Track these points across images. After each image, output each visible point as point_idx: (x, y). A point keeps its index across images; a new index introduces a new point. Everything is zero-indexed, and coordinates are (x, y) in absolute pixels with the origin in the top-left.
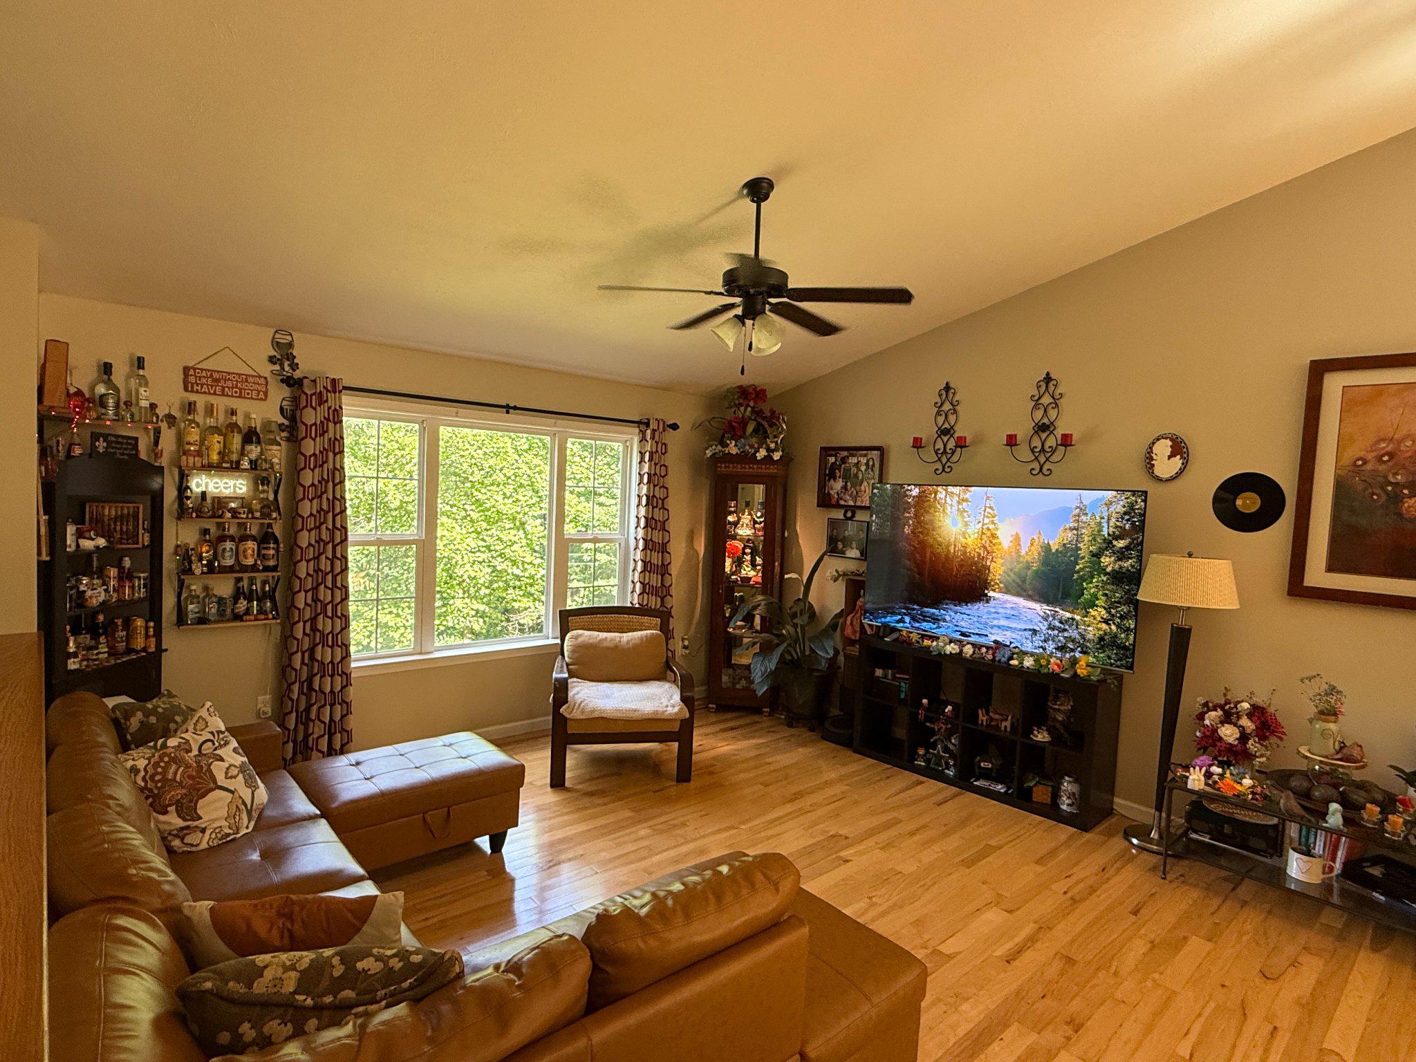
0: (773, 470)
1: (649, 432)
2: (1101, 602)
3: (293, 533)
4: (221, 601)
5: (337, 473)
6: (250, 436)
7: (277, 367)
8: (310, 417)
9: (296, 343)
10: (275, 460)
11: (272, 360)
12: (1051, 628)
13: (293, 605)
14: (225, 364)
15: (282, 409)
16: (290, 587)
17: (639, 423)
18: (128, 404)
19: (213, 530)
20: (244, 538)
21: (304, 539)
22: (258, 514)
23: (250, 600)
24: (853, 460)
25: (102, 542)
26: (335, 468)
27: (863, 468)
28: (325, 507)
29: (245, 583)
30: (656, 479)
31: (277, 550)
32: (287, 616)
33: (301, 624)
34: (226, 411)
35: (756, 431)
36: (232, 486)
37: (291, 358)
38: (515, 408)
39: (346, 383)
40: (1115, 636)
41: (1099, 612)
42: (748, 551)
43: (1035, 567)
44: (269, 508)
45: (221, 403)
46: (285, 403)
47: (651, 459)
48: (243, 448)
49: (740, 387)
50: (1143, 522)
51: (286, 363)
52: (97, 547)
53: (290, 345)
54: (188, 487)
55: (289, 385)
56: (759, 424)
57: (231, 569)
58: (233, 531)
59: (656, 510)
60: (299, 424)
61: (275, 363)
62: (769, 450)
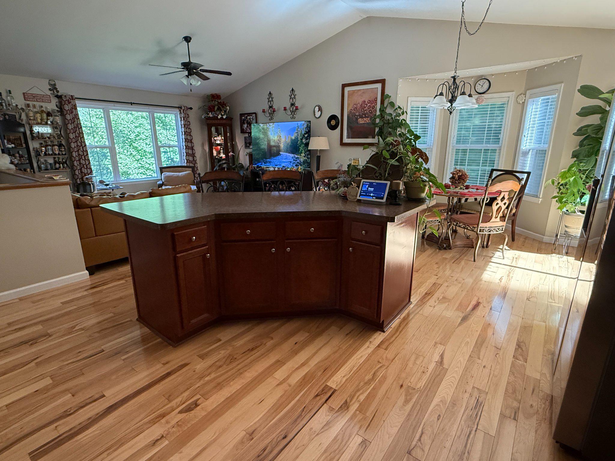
0: (224, 122)
1: (182, 111)
2: (303, 152)
3: (69, 144)
4: (50, 164)
5: (79, 125)
6: (49, 114)
7: (52, 92)
8: (67, 107)
9: (57, 84)
10: (58, 121)
11: (50, 90)
12: (294, 160)
13: (74, 165)
14: (35, 91)
15: (56, 105)
16: (71, 159)
17: (178, 107)
18: (9, 105)
19: (43, 143)
20: (54, 145)
21: (73, 145)
22: (56, 138)
23: (60, 164)
24: (249, 117)
25: (13, 145)
26: (78, 124)
27: (251, 120)
28: (77, 135)
29: (57, 159)
30: (187, 126)
31: (65, 149)
32: (72, 167)
33: (77, 170)
34: (39, 106)
35: (218, 109)
36: (46, 130)
37: (56, 89)
38: (134, 103)
39: (76, 97)
40: (306, 160)
41: (303, 155)
42: (222, 149)
43: (290, 144)
44: (59, 136)
45: (37, 104)
46: (57, 103)
47: (184, 120)
48: (47, 118)
49: (211, 94)
50: (310, 129)
51: (55, 91)
52: (12, 147)
53: (55, 85)
54: (33, 130)
55: (57, 97)
56: (219, 107)
57: (52, 155)
58: (49, 143)
59: (188, 136)
60: (64, 110)
61: (51, 91)
62: (222, 115)
